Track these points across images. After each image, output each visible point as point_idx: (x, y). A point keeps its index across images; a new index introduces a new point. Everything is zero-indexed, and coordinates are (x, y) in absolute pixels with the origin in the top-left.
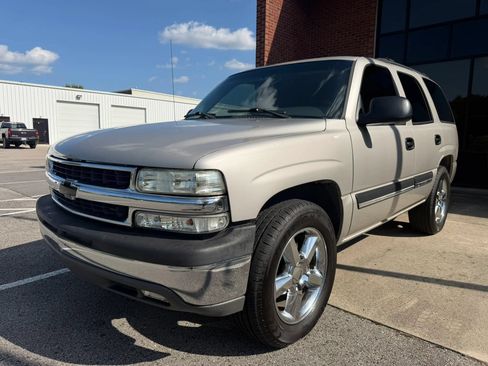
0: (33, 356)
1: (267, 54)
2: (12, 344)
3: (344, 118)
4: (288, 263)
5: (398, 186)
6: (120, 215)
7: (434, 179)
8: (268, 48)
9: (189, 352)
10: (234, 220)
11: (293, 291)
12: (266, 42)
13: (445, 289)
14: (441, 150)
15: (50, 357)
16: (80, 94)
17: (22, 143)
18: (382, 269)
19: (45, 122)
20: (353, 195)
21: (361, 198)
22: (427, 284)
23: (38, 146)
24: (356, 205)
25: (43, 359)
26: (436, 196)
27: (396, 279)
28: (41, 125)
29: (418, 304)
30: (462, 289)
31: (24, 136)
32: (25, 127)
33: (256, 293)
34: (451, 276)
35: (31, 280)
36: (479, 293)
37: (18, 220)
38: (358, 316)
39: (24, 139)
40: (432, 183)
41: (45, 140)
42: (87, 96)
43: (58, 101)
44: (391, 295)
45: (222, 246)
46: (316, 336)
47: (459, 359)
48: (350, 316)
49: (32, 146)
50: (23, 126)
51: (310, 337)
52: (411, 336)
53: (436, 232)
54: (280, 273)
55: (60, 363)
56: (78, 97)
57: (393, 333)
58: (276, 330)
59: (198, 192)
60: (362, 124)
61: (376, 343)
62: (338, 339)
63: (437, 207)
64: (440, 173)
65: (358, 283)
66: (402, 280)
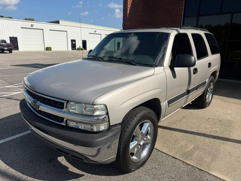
0: (24, 177)
1: (129, 9)
2: (14, 171)
3: (163, 66)
4: (136, 136)
5: (188, 92)
6: (60, 120)
7: (206, 84)
8: (129, 6)
9: (92, 174)
10: (111, 125)
11: (138, 148)
12: (128, 3)
13: (207, 140)
14: (211, 70)
15: (32, 177)
16: (33, 24)
17: (5, 50)
18: (179, 128)
19: (16, 38)
20: (166, 101)
21: (170, 102)
22: (199, 137)
23: (13, 51)
24: (167, 105)
25: (29, 178)
26: (208, 91)
27: (185, 134)
28: (14, 40)
29: (194, 148)
30: (214, 139)
31: (6, 47)
32: (6, 42)
33: (121, 153)
34: (210, 132)
35: (19, 135)
36: (222, 141)
37: (8, 100)
38: (167, 154)
39: (6, 48)
40: (206, 86)
41: (17, 48)
42: (37, 25)
43: (22, 28)
44: (183, 143)
45: (106, 137)
46: (148, 165)
47: (208, 176)
48: (163, 154)
49: (11, 52)
50: (5, 42)
51: (145, 166)
52: (189, 165)
53: (206, 107)
54: (132, 141)
55: (37, 180)
56: (32, 26)
57: (181, 163)
58: (130, 167)
59: (95, 114)
60: (172, 67)
61: (174, 169)
62: (157, 166)
63: (207, 96)
64: (210, 80)
65: (168, 136)
66: (188, 135)
